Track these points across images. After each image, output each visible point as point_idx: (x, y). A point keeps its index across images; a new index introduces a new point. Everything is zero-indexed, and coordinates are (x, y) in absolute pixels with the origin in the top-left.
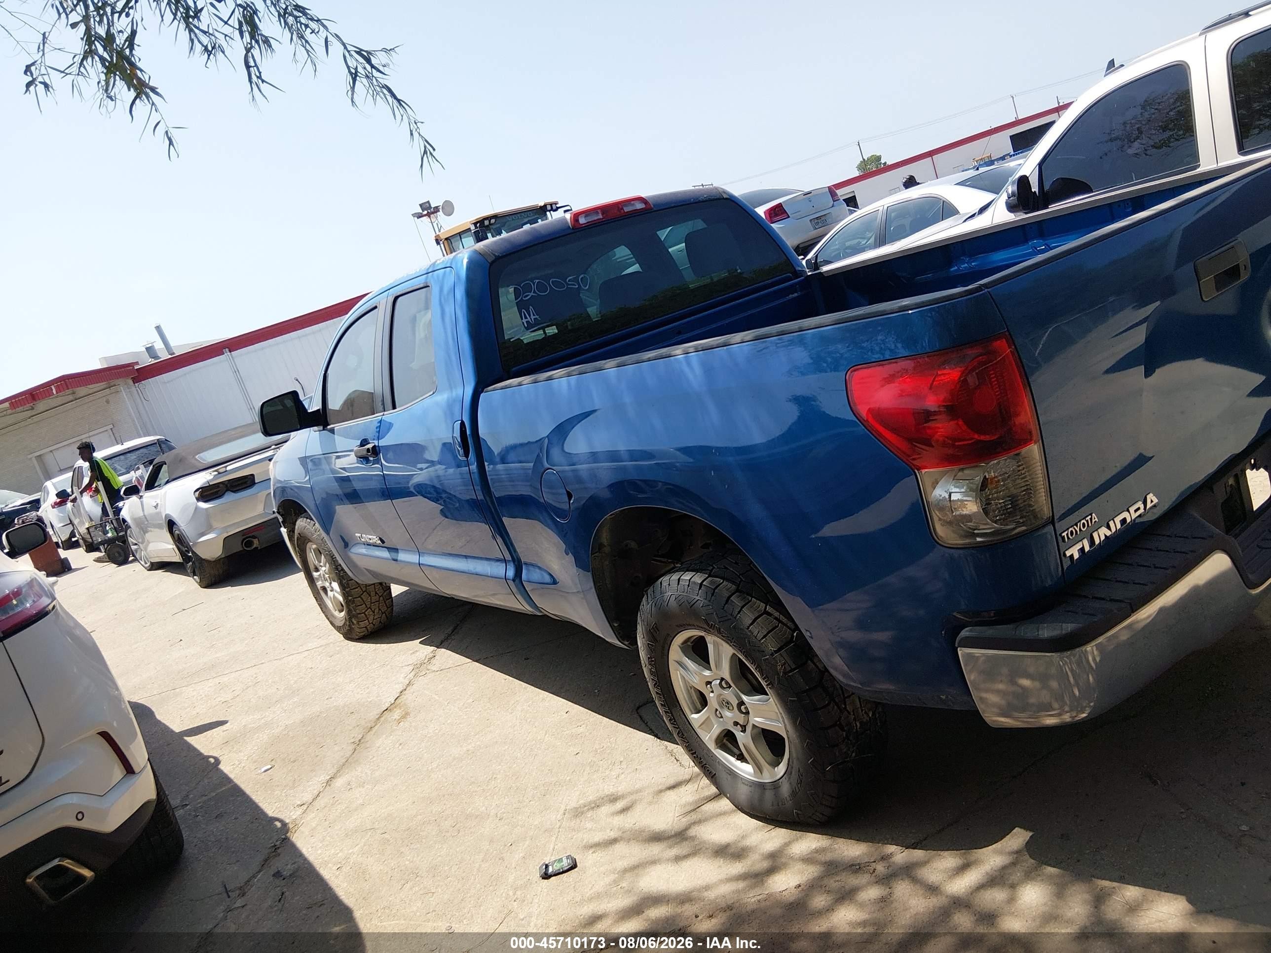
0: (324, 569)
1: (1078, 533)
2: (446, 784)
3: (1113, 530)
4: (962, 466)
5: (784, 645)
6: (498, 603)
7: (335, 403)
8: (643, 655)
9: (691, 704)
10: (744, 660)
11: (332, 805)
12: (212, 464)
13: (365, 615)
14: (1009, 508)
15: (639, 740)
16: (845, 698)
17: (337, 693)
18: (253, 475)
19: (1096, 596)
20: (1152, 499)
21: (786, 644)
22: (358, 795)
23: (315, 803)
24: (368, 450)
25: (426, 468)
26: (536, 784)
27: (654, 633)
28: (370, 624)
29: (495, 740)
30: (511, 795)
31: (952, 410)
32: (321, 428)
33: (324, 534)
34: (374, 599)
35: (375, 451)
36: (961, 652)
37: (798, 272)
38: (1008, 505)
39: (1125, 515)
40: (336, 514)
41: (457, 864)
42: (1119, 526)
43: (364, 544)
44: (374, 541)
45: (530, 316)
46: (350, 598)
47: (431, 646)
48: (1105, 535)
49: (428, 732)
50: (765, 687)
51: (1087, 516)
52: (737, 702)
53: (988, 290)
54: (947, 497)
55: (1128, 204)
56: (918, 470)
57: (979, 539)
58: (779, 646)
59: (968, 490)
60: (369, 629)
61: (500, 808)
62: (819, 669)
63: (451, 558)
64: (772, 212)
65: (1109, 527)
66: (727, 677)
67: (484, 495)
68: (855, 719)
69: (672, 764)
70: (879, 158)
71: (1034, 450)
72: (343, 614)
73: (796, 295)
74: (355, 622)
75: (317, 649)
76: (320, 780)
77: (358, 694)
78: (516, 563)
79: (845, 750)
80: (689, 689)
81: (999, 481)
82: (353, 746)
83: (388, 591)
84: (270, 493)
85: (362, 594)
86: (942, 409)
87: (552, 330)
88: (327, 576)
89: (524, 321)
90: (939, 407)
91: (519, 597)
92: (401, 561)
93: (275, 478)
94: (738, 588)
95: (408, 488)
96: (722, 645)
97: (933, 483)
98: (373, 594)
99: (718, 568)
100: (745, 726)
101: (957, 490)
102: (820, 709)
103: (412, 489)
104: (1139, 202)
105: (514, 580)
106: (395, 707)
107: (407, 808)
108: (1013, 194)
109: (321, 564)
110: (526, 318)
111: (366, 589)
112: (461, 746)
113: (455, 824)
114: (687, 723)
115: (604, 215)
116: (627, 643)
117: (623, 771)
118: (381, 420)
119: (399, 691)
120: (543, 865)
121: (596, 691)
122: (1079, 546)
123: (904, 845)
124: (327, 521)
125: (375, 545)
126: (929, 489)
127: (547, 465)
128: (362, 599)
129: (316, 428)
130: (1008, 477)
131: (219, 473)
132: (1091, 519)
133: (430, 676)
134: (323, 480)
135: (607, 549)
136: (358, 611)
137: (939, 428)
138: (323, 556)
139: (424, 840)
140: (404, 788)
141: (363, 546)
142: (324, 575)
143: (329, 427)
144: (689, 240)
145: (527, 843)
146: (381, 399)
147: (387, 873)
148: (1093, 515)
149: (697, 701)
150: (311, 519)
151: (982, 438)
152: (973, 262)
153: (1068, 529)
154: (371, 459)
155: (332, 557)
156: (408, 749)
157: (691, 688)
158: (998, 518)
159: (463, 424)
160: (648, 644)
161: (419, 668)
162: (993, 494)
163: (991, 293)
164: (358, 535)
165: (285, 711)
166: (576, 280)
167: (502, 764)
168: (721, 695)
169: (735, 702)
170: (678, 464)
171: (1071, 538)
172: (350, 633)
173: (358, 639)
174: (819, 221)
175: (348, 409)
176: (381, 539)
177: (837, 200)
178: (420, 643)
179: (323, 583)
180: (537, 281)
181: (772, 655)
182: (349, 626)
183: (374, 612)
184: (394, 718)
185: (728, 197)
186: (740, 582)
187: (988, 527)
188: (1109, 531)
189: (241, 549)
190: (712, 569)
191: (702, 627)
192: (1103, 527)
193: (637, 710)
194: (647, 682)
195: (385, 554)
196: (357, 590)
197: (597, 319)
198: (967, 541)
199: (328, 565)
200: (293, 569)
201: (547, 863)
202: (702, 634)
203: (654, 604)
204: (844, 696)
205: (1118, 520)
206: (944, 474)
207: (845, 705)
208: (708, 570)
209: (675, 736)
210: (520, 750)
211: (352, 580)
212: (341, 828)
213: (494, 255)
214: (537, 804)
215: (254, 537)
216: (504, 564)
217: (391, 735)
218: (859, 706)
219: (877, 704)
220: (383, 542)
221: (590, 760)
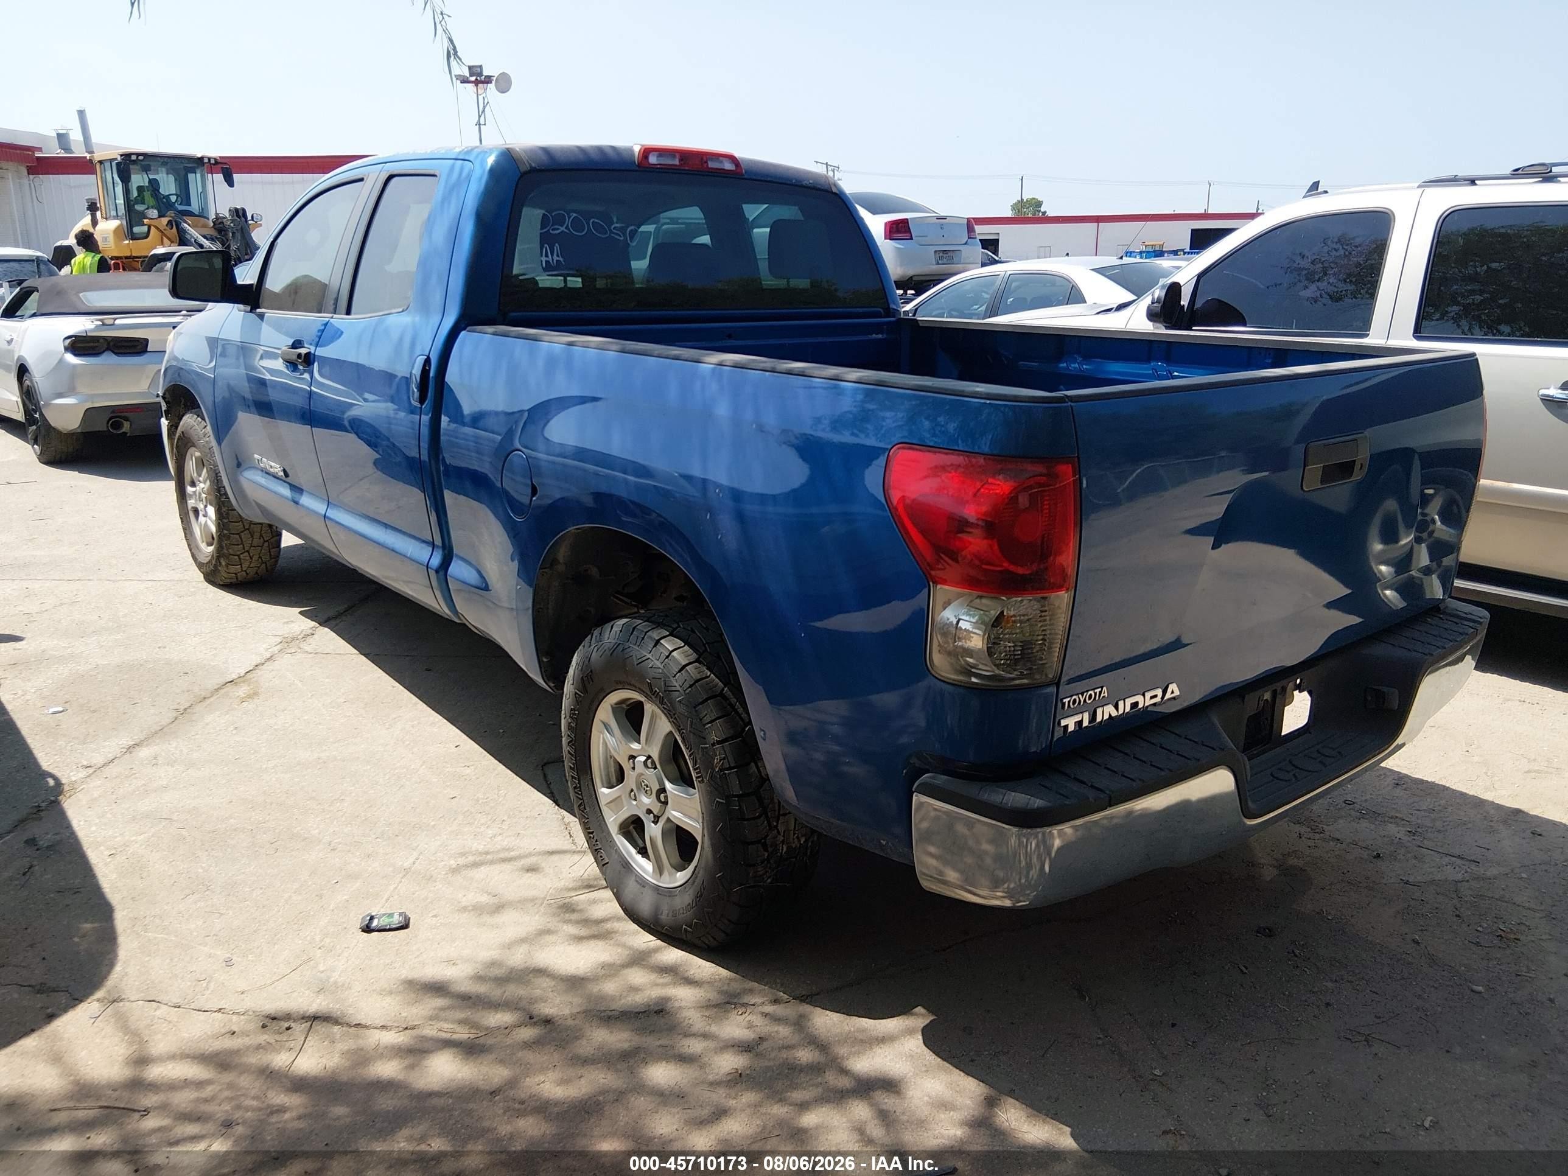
0: (203, 486)
1: (1082, 703)
2: (279, 791)
3: (1121, 711)
4: (980, 593)
5: (730, 737)
6: (410, 593)
7: (275, 283)
8: (566, 704)
9: (606, 776)
10: (680, 742)
11: (126, 777)
12: (98, 311)
13: (240, 559)
14: (1018, 655)
15: (534, 801)
16: (779, 815)
17: (174, 644)
18: (146, 341)
19: (1078, 777)
20: (1174, 689)
21: (732, 738)
22: (163, 775)
23: (106, 770)
24: (299, 356)
25: (373, 401)
26: (391, 820)
27: (586, 683)
28: (242, 571)
29: (357, 755)
30: (356, 825)
31: (991, 527)
32: (249, 308)
33: (214, 443)
34: (256, 542)
35: (308, 360)
36: (916, 798)
37: (892, 310)
38: (1018, 650)
39: (1139, 698)
40: (236, 424)
41: (261, 888)
42: (1128, 709)
43: (262, 471)
44: (276, 470)
45: (552, 255)
46: (225, 532)
47: (312, 620)
48: (1110, 715)
49: (276, 723)
50: (694, 779)
51: (1098, 688)
52: (658, 787)
53: (1072, 404)
54: (955, 623)
55: (1269, 354)
56: (933, 583)
57: (974, 680)
58: (724, 737)
59: (980, 622)
60: (239, 577)
61: (336, 837)
62: (761, 775)
63: (367, 521)
64: (894, 226)
65: (1117, 707)
66: (655, 756)
67: (429, 457)
68: (783, 842)
69: (563, 839)
70: (1039, 204)
71: (1062, 599)
72: (211, 549)
73: (880, 336)
74: (223, 563)
75: (165, 583)
76: (120, 743)
77: (200, 652)
78: (446, 552)
79: (761, 873)
80: (609, 757)
81: (1014, 622)
82: (175, 714)
83: (277, 538)
84: (160, 370)
85: (242, 532)
86: (980, 523)
87: (576, 282)
88: (204, 496)
89: (544, 259)
90: (978, 519)
91: (438, 593)
92: (303, 506)
93: (172, 352)
94: (698, 658)
95: (342, 419)
96: (661, 719)
97: (945, 603)
98: (257, 535)
99: (684, 628)
100: (659, 817)
101: (967, 618)
102: (747, 820)
103: (346, 423)
104: (1282, 356)
105: (437, 571)
106: (244, 682)
107: (220, 806)
108: (1158, 301)
109: (201, 479)
110: (547, 256)
111: (249, 527)
112: (312, 751)
113: (275, 840)
114: (594, 796)
115: (682, 162)
116: (552, 685)
117: (501, 832)
118: (327, 323)
119: (254, 663)
120: (367, 916)
121: (501, 731)
122: (1078, 718)
123: (793, 994)
124: (223, 426)
125: (275, 476)
126: (939, 606)
127: (518, 445)
128: (241, 538)
129: (241, 306)
130: (1028, 620)
131: (104, 324)
132: (1100, 692)
133: (300, 656)
134: (233, 372)
135: (561, 568)
136: (231, 551)
137: (970, 543)
138: (205, 470)
139: (229, 850)
140: (224, 782)
141: (260, 472)
142: (200, 494)
143: (258, 310)
144: (777, 228)
145: (358, 884)
146: (335, 296)
147: (171, 876)
148: (1105, 688)
149: (614, 774)
150: (203, 419)
151: (1012, 568)
152: (1086, 365)
153: (1072, 696)
154: (301, 367)
155: (217, 474)
156: (243, 737)
157: (611, 757)
158: (1002, 662)
159: (428, 361)
160: (576, 693)
161: (289, 642)
162: (1005, 634)
163: (1074, 408)
164: (256, 456)
165: (102, 646)
166: (623, 230)
167: (357, 785)
168: (642, 774)
169: (656, 787)
170: (678, 495)
171: (1072, 706)
172: (213, 575)
173: (222, 585)
174: (945, 256)
175: (290, 296)
176: (285, 471)
177: (973, 238)
178: (300, 613)
179: (196, 503)
180: (575, 215)
181: (713, 745)
182: (215, 566)
183: (251, 558)
184: (238, 694)
185: (838, 192)
186: (704, 652)
187: (987, 669)
188: (1115, 711)
189: (105, 429)
190: (677, 628)
191: (643, 692)
192: (1110, 706)
193: (542, 766)
194: (562, 737)
195: (286, 492)
196: (237, 524)
197: (640, 286)
198: (961, 678)
199: (208, 483)
200: (164, 475)
201: (373, 914)
202: (642, 698)
203: (596, 648)
204: (779, 812)
205: (1129, 702)
206: (959, 596)
207: (777, 823)
208: (671, 627)
209: (576, 807)
210: (385, 775)
211: (235, 510)
212: (130, 807)
213: (530, 165)
214: (384, 843)
215: (127, 419)
216: (431, 549)
217: (227, 714)
218: (792, 828)
219: (813, 831)
220: (286, 475)
221: (466, 809)
